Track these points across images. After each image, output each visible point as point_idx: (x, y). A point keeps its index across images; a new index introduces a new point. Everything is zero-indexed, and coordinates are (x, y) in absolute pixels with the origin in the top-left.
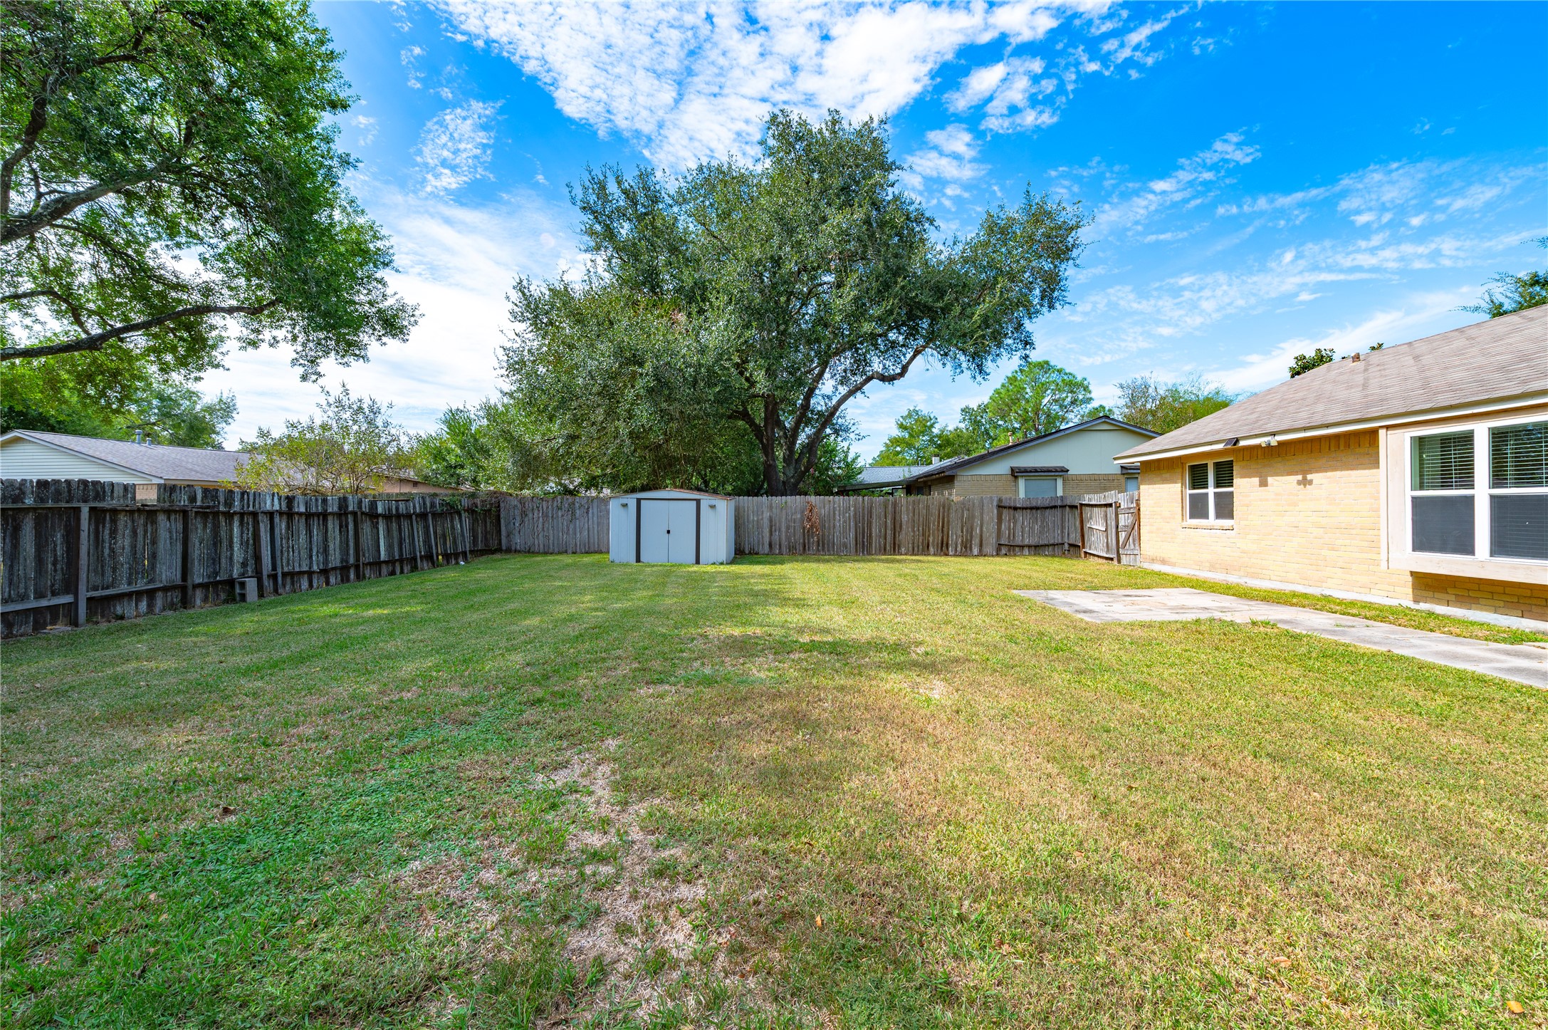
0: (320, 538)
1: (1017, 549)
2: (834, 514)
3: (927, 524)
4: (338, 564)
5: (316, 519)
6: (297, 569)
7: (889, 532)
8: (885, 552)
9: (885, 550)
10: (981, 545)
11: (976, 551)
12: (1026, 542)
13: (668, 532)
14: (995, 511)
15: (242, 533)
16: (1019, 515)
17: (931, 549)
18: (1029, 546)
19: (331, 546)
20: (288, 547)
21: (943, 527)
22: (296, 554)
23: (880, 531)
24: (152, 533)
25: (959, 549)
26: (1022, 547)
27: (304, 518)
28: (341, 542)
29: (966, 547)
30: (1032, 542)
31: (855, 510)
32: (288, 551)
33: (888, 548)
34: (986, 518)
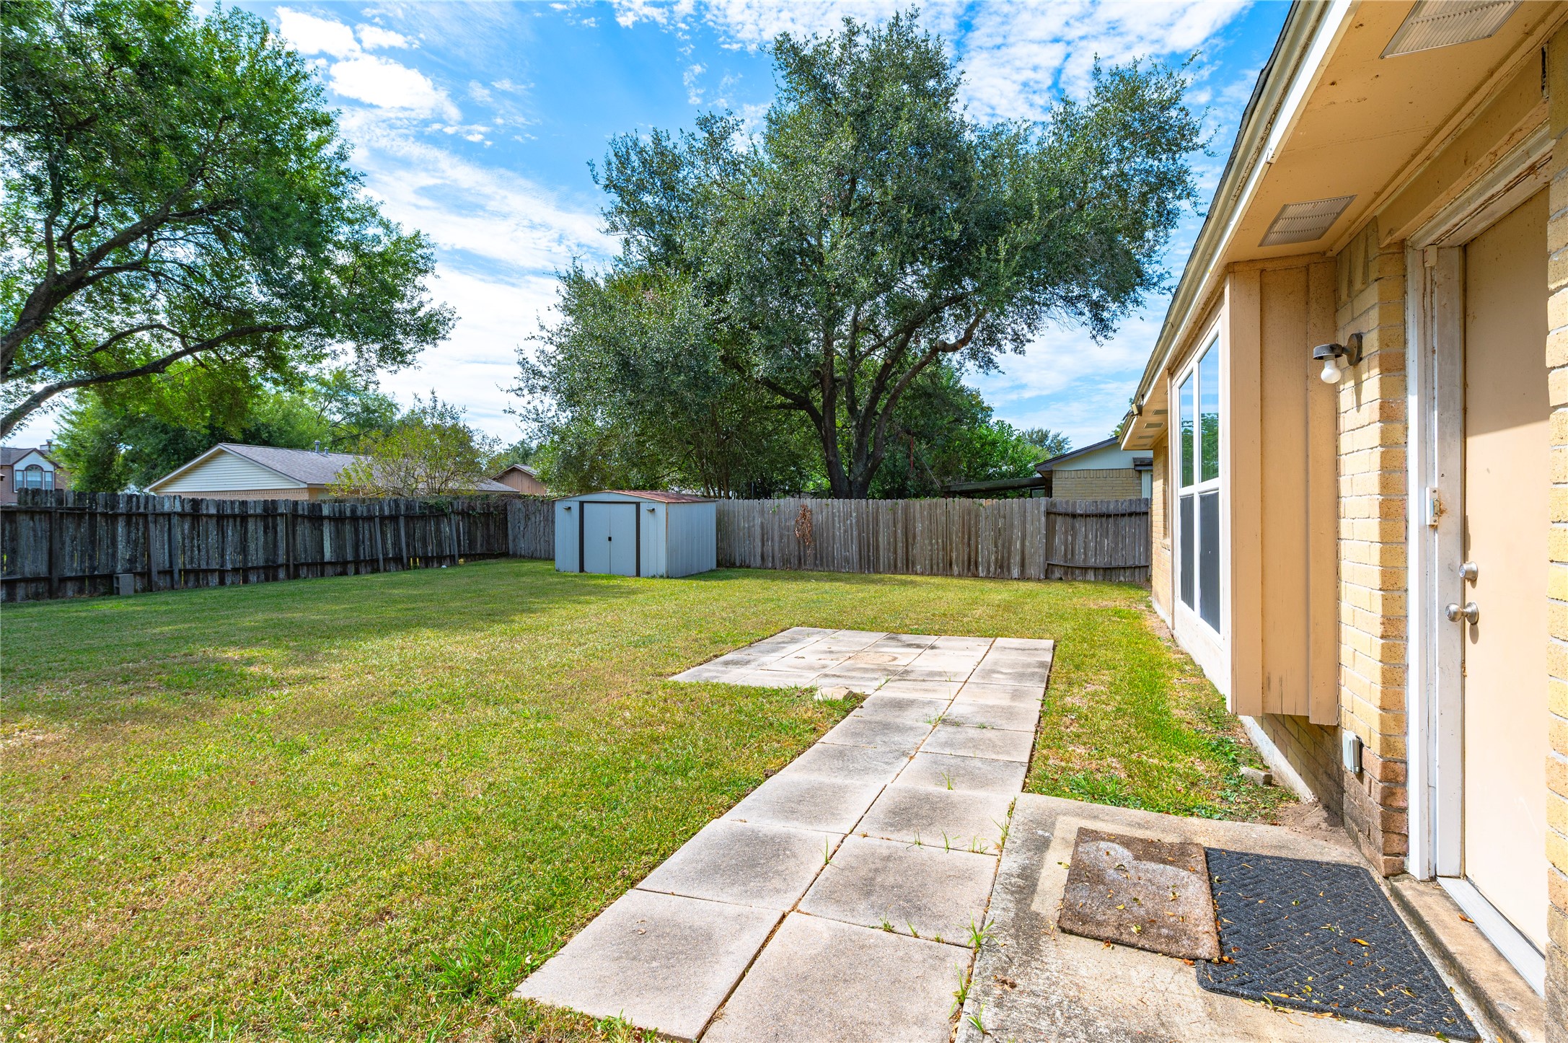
0: (237, 538)
1: (1077, 572)
2: (833, 520)
3: (947, 535)
4: (261, 563)
5: (231, 521)
6: (204, 566)
7: (900, 544)
8: (895, 570)
9: (896, 566)
10: (1023, 565)
11: (1015, 572)
12: (1092, 562)
13: (610, 539)
14: (1043, 519)
15: (129, 532)
16: (1079, 524)
17: (955, 568)
18: (1096, 569)
19: (252, 546)
20: (193, 547)
21: (969, 539)
22: (203, 553)
23: (889, 543)
24: (11, 532)
25: (992, 569)
26: (1085, 569)
27: (214, 521)
28: (266, 542)
29: (1001, 567)
30: (1102, 561)
31: (857, 517)
32: (192, 551)
33: (899, 565)
34: (1029, 528)
